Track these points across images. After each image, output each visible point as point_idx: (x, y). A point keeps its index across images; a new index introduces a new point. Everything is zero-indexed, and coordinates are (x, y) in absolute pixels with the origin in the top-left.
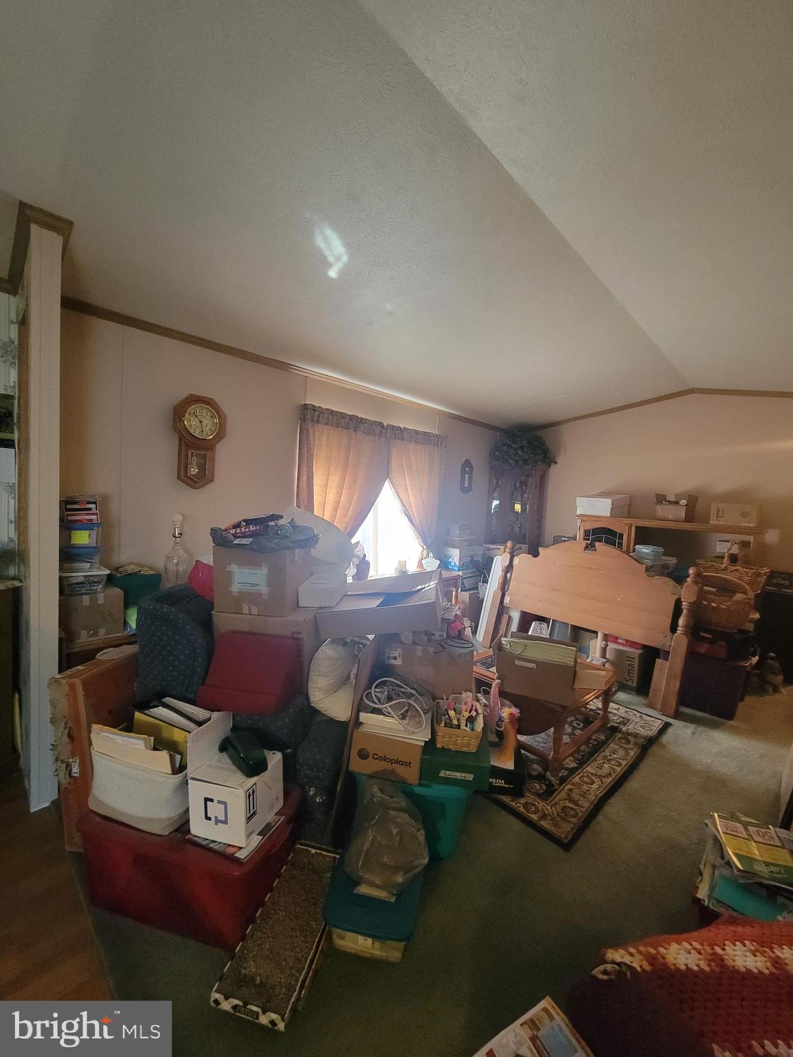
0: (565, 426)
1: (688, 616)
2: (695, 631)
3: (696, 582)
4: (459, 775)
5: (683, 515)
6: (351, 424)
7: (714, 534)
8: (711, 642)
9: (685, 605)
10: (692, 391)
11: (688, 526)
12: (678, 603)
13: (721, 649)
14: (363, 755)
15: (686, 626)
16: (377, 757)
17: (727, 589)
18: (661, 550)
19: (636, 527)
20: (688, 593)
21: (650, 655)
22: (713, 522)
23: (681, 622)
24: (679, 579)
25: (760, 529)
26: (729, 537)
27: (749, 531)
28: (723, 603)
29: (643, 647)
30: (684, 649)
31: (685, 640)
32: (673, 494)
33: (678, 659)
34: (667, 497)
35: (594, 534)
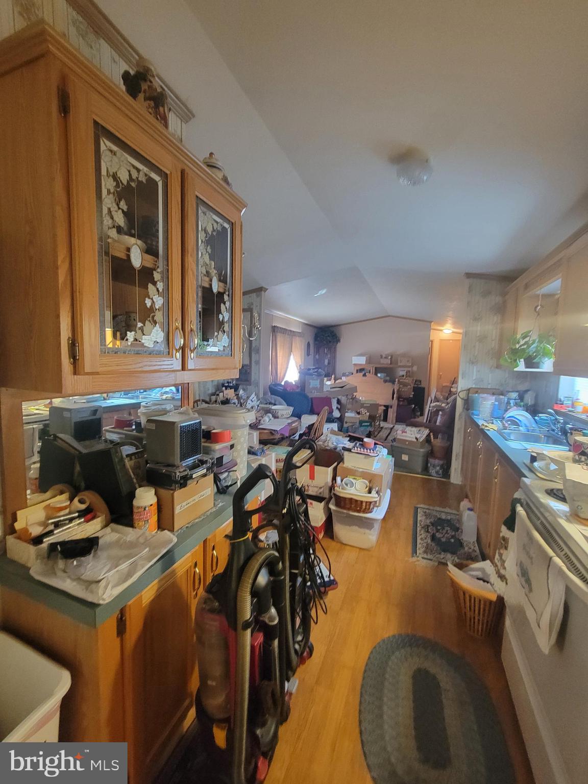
0: (343, 327)
1: (397, 393)
2: (398, 398)
3: (398, 383)
4: (366, 424)
5: (389, 362)
6: (284, 331)
7: (399, 368)
8: (404, 401)
9: (395, 391)
10: (389, 316)
11: (391, 366)
13: (406, 403)
15: (396, 397)
16: (349, 422)
17: (405, 385)
18: (386, 374)
19: (375, 367)
20: (396, 387)
21: (387, 407)
22: (399, 364)
23: (395, 396)
24: (393, 382)
25: (412, 366)
26: (404, 369)
27: (409, 367)
28: (405, 389)
29: (385, 406)
30: (396, 404)
31: (396, 402)
32: (386, 355)
33: (395, 408)
34: (384, 356)
35: (360, 370)
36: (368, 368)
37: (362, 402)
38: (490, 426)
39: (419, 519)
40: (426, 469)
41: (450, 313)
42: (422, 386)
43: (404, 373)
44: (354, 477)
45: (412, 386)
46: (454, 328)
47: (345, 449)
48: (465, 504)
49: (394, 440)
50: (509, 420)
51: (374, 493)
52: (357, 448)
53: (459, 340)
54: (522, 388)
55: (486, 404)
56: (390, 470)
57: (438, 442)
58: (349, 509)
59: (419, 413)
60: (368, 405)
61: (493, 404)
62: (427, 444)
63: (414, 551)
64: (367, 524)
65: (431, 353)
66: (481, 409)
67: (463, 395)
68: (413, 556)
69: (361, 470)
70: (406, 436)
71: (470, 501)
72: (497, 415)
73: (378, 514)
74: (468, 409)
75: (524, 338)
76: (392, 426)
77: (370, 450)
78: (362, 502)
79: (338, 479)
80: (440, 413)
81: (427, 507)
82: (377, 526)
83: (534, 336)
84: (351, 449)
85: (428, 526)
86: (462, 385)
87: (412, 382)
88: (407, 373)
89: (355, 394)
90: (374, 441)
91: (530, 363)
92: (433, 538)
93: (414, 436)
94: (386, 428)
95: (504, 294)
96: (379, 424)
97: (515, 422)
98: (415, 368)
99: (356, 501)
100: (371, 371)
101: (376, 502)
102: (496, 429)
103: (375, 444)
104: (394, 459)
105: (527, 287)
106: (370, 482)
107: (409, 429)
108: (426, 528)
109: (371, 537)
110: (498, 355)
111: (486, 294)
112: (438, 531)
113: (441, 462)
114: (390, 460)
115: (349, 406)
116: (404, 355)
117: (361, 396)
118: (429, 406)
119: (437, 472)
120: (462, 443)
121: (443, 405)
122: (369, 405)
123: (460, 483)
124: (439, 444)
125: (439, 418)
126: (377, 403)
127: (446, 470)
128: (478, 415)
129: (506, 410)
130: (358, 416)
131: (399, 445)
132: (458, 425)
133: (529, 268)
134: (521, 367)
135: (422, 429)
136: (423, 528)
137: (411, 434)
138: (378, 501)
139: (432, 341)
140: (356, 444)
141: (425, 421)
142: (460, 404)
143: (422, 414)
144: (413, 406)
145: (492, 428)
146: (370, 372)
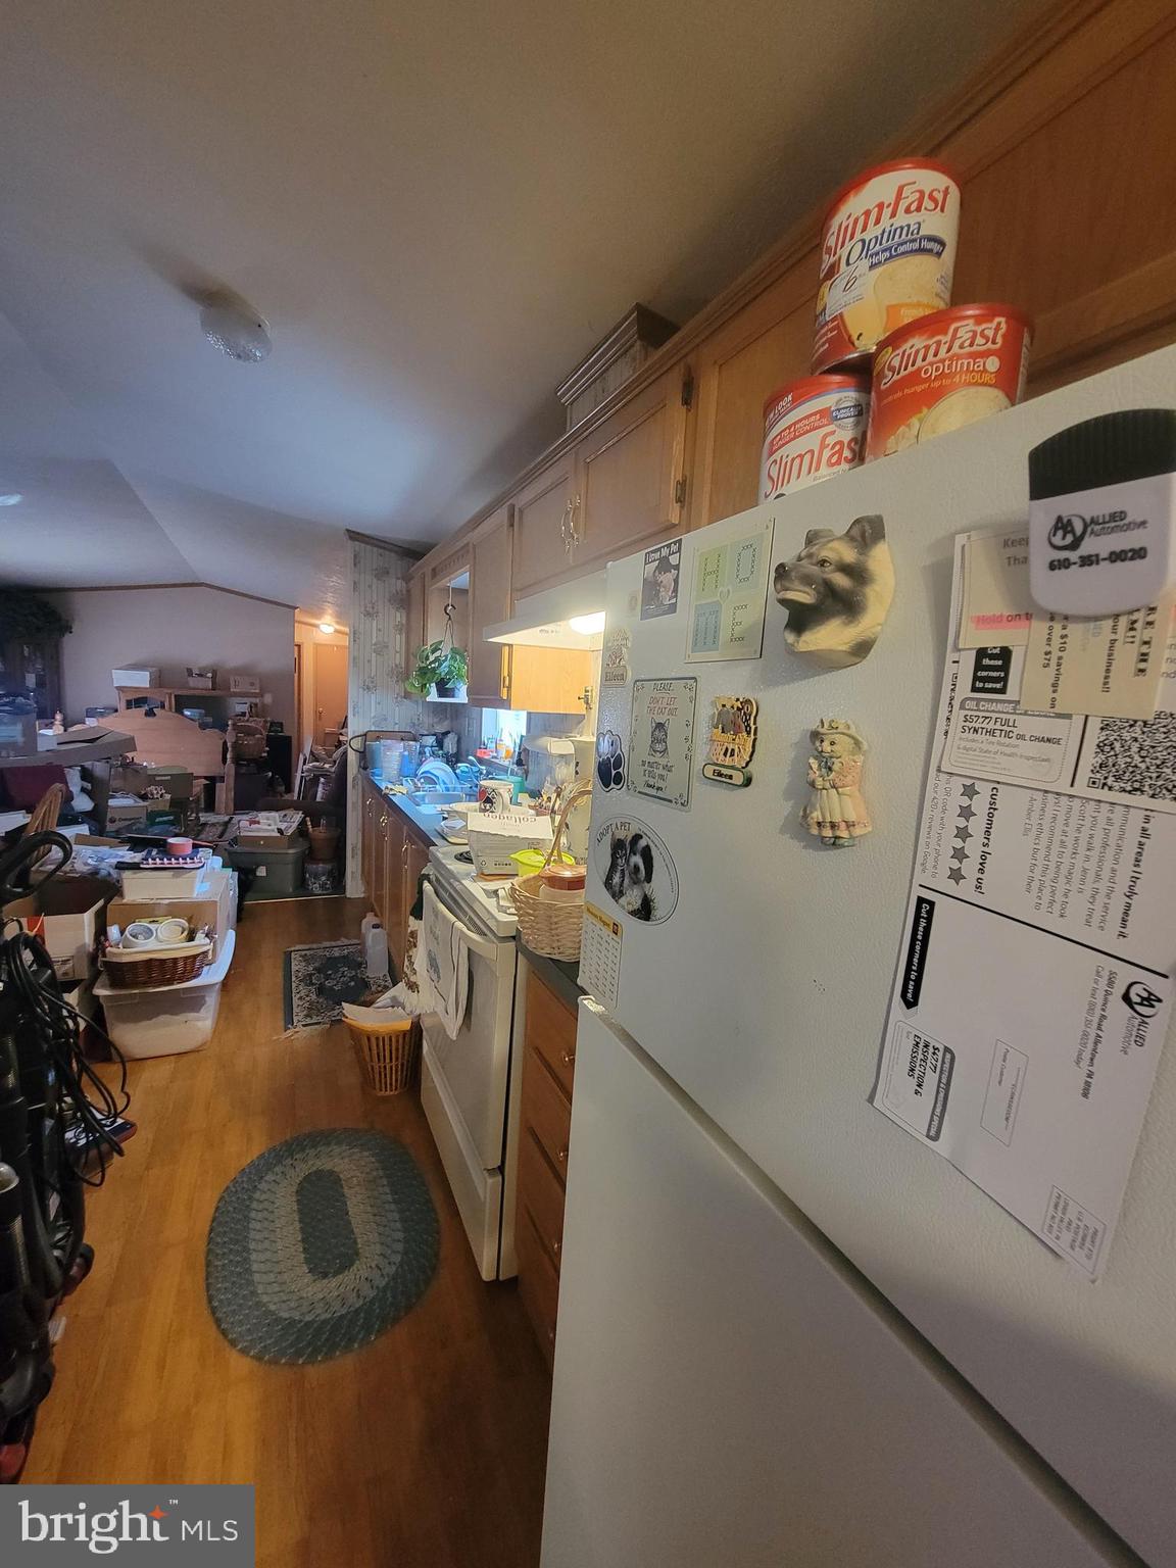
1: (232, 751)
2: (237, 760)
3: (234, 730)
4: (165, 818)
5: (210, 685)
7: (233, 698)
8: (248, 765)
9: (229, 745)
10: (202, 584)
11: (214, 693)
12: (225, 743)
13: (253, 768)
14: (113, 821)
15: (231, 758)
16: (121, 820)
17: (249, 732)
18: (203, 711)
19: (175, 696)
20: (230, 738)
21: (212, 781)
22: (231, 689)
23: (228, 756)
24: (223, 728)
25: (261, 695)
26: (245, 700)
27: (255, 695)
28: (249, 741)
29: (206, 778)
30: (233, 772)
31: (233, 766)
32: (200, 669)
33: (230, 781)
34: (196, 671)
35: (136, 702)
36: (156, 696)
37: (150, 773)
38: (397, 788)
39: (294, 968)
40: (301, 885)
41: (330, 596)
42: (286, 733)
43: (245, 708)
44: (152, 919)
45: (265, 733)
46: (338, 623)
47: (122, 866)
48: (370, 919)
49: (235, 841)
50: (424, 777)
51: (200, 938)
52: (154, 859)
53: (344, 647)
54: (440, 729)
55: (392, 755)
56: (232, 892)
57: (320, 833)
58: (146, 984)
59: (283, 788)
60: (166, 778)
61: (402, 756)
62: (301, 839)
63: (289, 1020)
64: (191, 1001)
65: (299, 668)
66: (385, 765)
67: (357, 744)
68: (286, 1029)
69: (167, 901)
70: (259, 830)
71: (376, 915)
72: (408, 771)
73: (213, 974)
74: (365, 768)
75: (433, 652)
76: (227, 818)
77: (184, 859)
78: (175, 960)
79: (113, 931)
80: (322, 780)
81: (307, 947)
82: (212, 1001)
83: (446, 650)
84: (139, 864)
85: (311, 975)
86: (355, 727)
87: (264, 727)
88: (251, 707)
89: (130, 755)
90: (191, 841)
91: (443, 691)
92: (321, 991)
93: (274, 827)
94: (213, 825)
95: (407, 579)
96: (198, 818)
97: (431, 780)
98: (268, 699)
99: (162, 961)
100: (167, 704)
101: (205, 953)
102: (405, 792)
103: (195, 847)
104: (237, 873)
105: (435, 573)
106: (189, 921)
107: (262, 816)
108: (307, 980)
109: (201, 1024)
110: (405, 676)
111: (382, 574)
112: (328, 977)
113: (329, 867)
114: (231, 877)
115: (115, 784)
116: (243, 672)
117: (147, 759)
118: (302, 770)
119: (323, 886)
120: (360, 826)
121: (327, 766)
122: (169, 777)
123: (362, 896)
124: (322, 835)
125: (320, 789)
126: (189, 771)
127: (338, 878)
128: (381, 776)
129: (420, 764)
130: (142, 803)
131: (247, 849)
132: (353, 796)
133: (436, 545)
134: (433, 696)
135: (290, 812)
136: (300, 981)
137: (268, 824)
138: (210, 952)
139: (299, 646)
140: (149, 853)
141: (295, 798)
142: (352, 757)
143: (289, 790)
144: (270, 774)
145: (399, 792)
146: (163, 707)
